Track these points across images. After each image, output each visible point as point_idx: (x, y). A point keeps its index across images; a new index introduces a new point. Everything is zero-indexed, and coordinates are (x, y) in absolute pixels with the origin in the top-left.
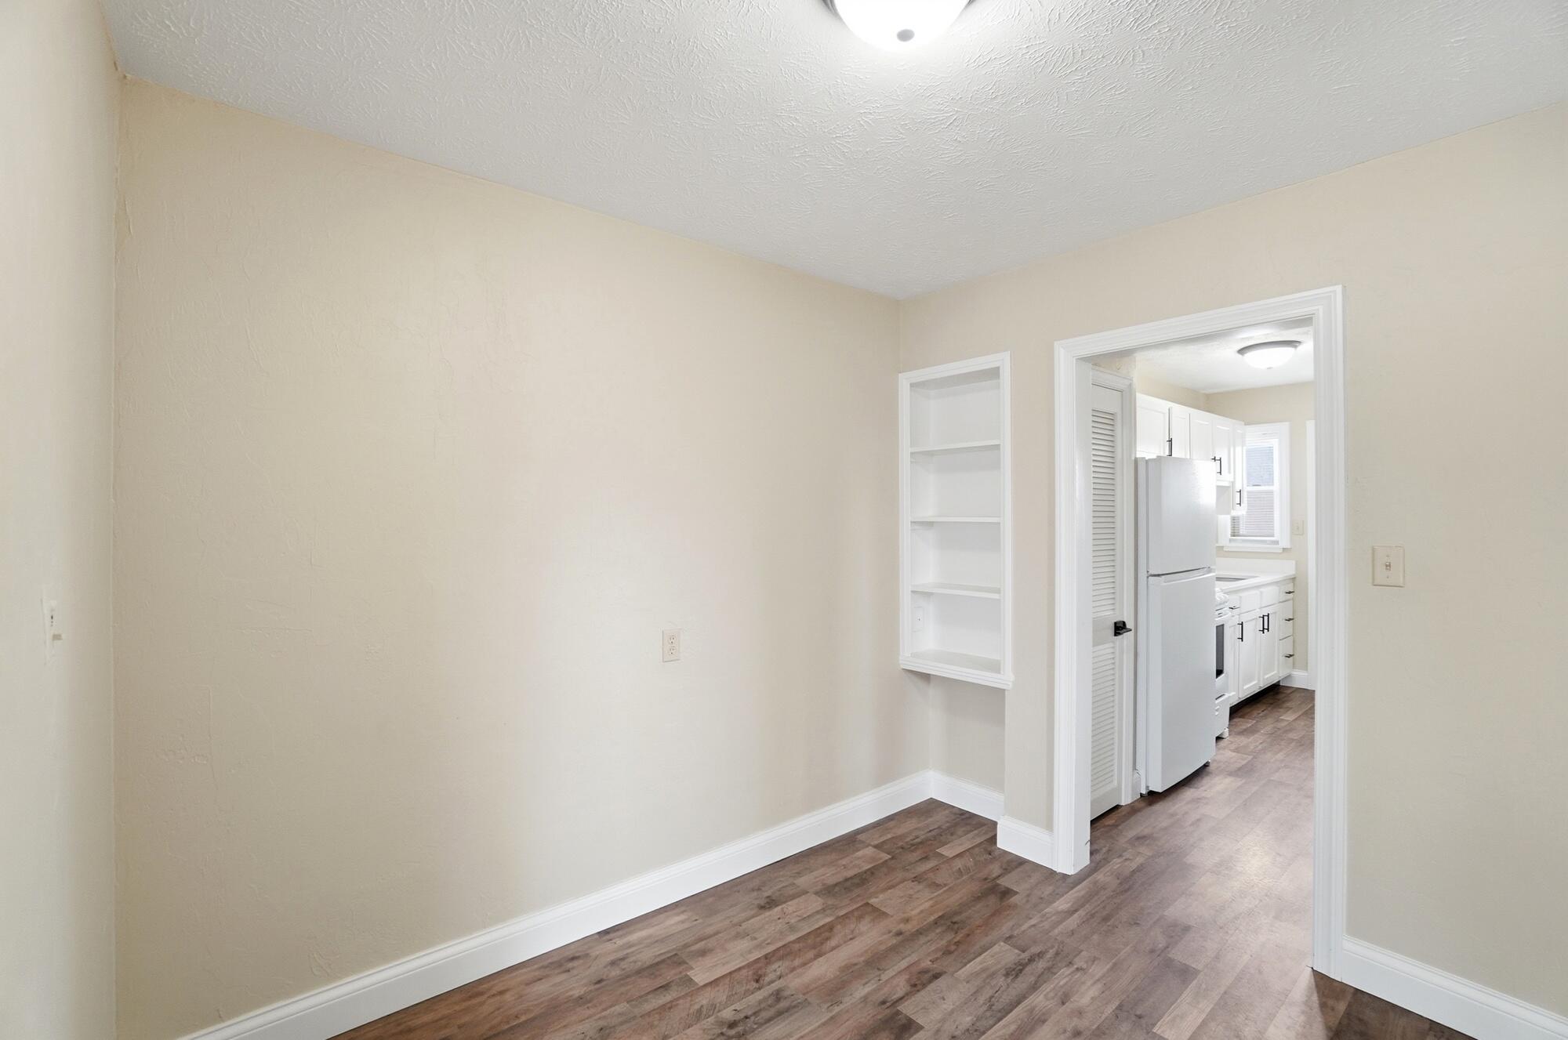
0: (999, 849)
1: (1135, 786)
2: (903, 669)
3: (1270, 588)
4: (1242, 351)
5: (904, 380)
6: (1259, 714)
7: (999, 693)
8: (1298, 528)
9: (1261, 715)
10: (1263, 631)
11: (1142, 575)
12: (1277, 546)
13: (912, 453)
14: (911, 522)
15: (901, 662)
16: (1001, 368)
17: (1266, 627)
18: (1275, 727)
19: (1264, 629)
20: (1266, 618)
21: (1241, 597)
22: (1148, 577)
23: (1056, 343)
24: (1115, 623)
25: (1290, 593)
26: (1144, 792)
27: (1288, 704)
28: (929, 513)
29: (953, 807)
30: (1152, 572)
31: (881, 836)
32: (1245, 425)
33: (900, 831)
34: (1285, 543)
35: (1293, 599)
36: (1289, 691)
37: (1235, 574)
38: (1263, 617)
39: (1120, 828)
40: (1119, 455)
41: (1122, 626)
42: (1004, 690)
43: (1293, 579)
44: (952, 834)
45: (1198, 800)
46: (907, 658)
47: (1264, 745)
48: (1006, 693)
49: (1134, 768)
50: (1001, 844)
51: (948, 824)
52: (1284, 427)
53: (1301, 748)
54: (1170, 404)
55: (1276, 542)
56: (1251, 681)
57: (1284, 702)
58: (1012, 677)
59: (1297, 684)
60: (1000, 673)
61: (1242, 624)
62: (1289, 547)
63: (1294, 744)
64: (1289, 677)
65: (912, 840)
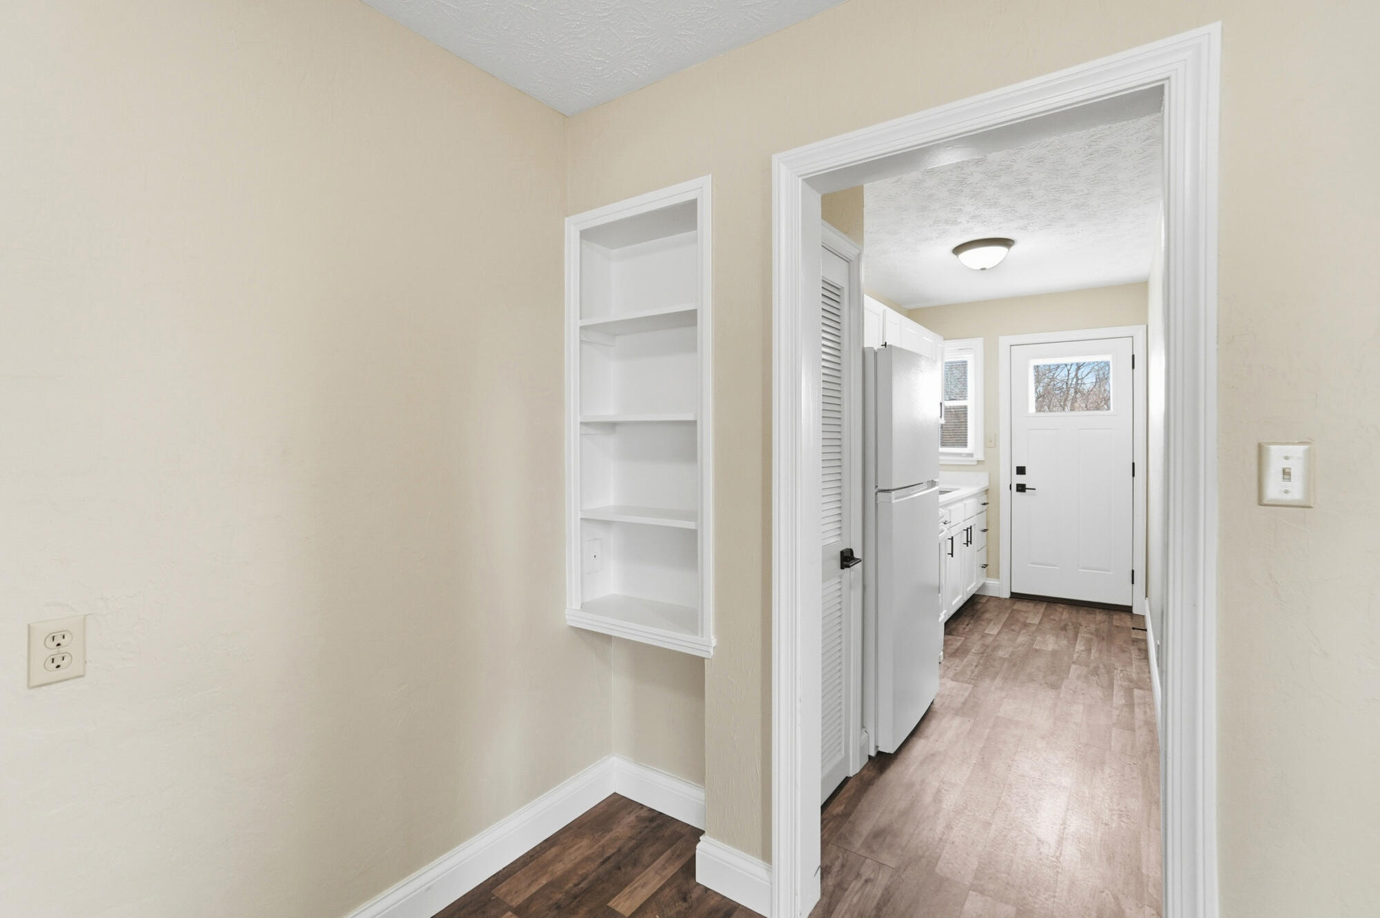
0: (698, 884)
1: (863, 748)
2: (571, 627)
3: (968, 502)
4: (958, 250)
5: (572, 228)
6: (964, 629)
7: (698, 663)
8: (991, 442)
9: (967, 630)
10: (967, 544)
11: (872, 491)
12: (970, 459)
13: (581, 328)
14: (581, 423)
15: (567, 617)
16: (698, 201)
17: (969, 540)
18: (983, 645)
19: (968, 541)
20: (969, 530)
21: (950, 510)
22: (876, 494)
23: (775, 158)
24: (842, 553)
25: (984, 504)
26: (873, 754)
27: (987, 616)
28: (609, 411)
29: (642, 806)
30: (880, 487)
31: (529, 885)
32: (944, 340)
33: (559, 869)
34: (979, 456)
35: (986, 510)
36: (984, 600)
37: (944, 487)
38: (967, 530)
39: (851, 818)
40: (845, 341)
41: (849, 555)
42: (703, 659)
43: (986, 491)
44: (635, 865)
45: (930, 757)
46: (573, 614)
47: (980, 667)
48: (706, 661)
49: (863, 727)
50: (702, 877)
51: (632, 843)
52: (978, 343)
53: (1014, 670)
54: (886, 308)
55: (971, 455)
56: (956, 597)
57: (983, 613)
58: (714, 642)
59: (991, 593)
60: (697, 634)
61: (952, 539)
62: (983, 459)
63: (1006, 665)
64: (983, 586)
65: (576, 885)
